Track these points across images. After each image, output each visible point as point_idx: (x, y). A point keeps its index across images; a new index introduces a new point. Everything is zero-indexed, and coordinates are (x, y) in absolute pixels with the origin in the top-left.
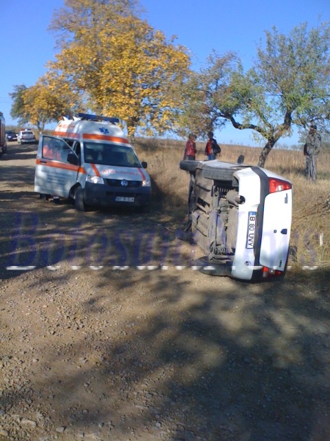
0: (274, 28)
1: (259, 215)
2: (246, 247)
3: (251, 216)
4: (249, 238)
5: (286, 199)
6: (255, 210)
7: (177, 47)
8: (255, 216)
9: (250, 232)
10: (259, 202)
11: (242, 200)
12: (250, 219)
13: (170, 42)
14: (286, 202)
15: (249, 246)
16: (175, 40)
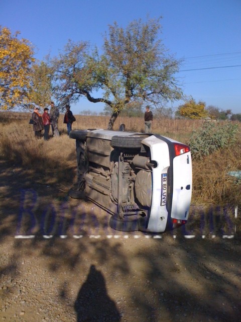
0: (115, 23)
1: (169, 175)
2: (161, 205)
3: (164, 177)
4: (163, 197)
5: (188, 159)
6: (166, 172)
7: (21, 40)
8: (166, 177)
9: (164, 191)
10: (168, 165)
11: (155, 164)
12: (162, 180)
13: (15, 36)
14: (188, 163)
15: (163, 204)
16: (18, 35)
